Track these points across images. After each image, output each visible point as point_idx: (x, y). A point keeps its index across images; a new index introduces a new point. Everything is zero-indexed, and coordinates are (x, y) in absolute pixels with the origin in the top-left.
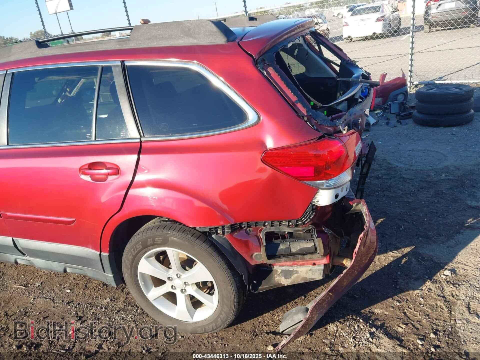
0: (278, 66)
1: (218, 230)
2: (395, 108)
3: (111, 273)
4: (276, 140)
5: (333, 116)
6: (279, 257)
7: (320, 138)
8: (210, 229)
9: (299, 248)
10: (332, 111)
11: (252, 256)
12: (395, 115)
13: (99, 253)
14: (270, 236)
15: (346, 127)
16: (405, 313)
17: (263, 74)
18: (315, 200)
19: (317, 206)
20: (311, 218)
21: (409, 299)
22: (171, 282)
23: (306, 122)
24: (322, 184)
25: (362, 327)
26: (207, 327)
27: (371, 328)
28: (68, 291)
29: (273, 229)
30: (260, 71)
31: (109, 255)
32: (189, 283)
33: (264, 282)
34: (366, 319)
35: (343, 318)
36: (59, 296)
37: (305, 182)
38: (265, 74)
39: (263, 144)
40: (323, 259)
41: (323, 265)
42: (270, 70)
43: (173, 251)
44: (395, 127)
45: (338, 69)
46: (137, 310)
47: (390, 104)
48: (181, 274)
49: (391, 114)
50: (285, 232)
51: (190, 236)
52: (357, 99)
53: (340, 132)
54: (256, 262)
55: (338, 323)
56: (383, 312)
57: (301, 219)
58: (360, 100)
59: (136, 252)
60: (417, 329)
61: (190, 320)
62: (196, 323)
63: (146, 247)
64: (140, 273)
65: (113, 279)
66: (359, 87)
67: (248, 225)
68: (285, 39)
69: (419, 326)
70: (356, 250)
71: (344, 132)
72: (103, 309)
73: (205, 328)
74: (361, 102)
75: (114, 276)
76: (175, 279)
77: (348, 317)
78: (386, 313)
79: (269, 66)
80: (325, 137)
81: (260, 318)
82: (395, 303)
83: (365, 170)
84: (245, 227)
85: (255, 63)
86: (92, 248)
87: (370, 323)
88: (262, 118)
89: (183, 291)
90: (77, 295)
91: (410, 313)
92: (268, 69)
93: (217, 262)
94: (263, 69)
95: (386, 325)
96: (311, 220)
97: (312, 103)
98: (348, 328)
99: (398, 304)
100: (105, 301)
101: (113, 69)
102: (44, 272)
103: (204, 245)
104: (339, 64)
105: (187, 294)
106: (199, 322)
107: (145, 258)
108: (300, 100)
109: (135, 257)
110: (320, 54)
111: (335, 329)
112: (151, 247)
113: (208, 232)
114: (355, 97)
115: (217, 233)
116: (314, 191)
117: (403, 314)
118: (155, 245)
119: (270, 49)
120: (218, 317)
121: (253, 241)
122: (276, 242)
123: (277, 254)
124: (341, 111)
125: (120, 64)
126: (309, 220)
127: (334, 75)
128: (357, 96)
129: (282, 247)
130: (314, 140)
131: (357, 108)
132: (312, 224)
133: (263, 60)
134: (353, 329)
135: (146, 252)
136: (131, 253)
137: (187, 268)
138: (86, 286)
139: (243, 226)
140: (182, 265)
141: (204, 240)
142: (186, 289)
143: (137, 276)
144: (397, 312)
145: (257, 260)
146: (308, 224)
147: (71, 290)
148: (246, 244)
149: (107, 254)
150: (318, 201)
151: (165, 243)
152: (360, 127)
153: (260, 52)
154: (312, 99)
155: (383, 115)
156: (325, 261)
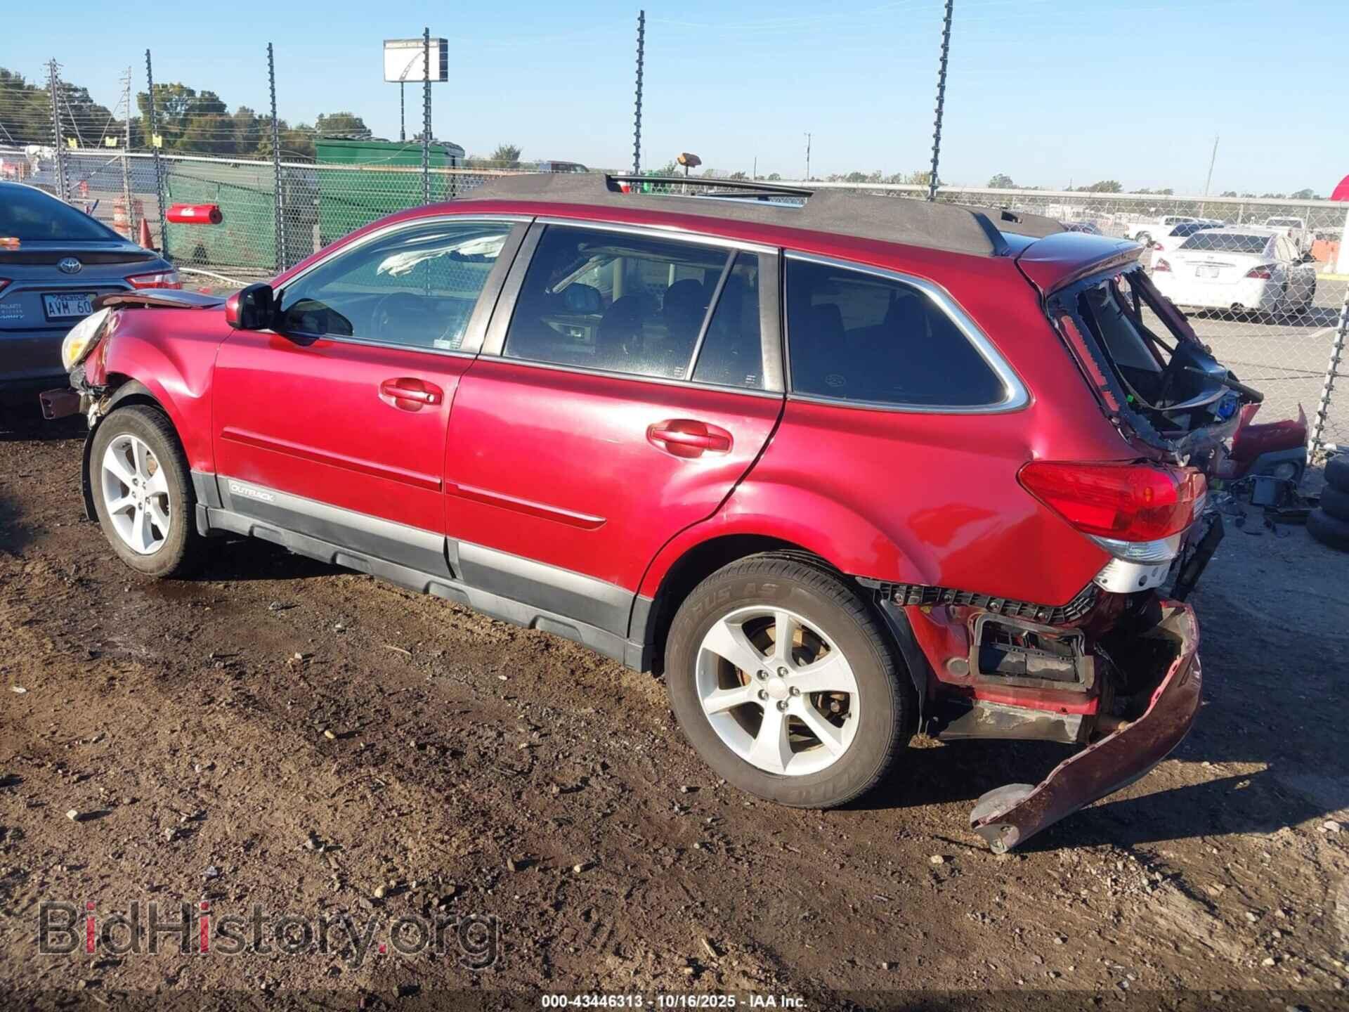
0: (1081, 318)
1: (896, 592)
2: (1264, 491)
3: (642, 641)
4: (1052, 447)
5: (1164, 433)
6: (1001, 674)
7: (1138, 461)
8: (883, 585)
9: (1043, 667)
10: (1162, 424)
11: (947, 660)
12: (1263, 510)
13: (633, 594)
14: (993, 633)
15: (1188, 457)
16: (1227, 870)
17: (1053, 325)
18: (1102, 578)
19: (1101, 590)
20: (1084, 612)
21: (1239, 849)
22: (761, 682)
23: (1116, 427)
24: (1124, 549)
25: (1133, 869)
26: (812, 791)
27: (1154, 873)
28: (504, 678)
29: (1000, 619)
30: (1048, 319)
31: (653, 604)
32: (801, 691)
33: (952, 724)
34: (1143, 859)
35: (1094, 845)
36: (484, 683)
37: (1094, 537)
38: (1057, 325)
39: (1026, 449)
40: (1082, 704)
41: (1081, 716)
42: (1067, 320)
43: (790, 616)
44: (1259, 534)
45: (1167, 358)
46: (654, 740)
47: (1254, 480)
48: (789, 668)
49: (1252, 504)
50: (1023, 631)
51: (834, 594)
52: (1213, 416)
53: (1175, 463)
54: (950, 677)
55: (1081, 852)
56: (1180, 859)
57: (1065, 609)
58: (1217, 419)
59: (714, 604)
60: (1250, 898)
61: (778, 770)
62: (789, 777)
63: (736, 599)
64: (704, 649)
65: (640, 654)
66: (1219, 394)
67: (957, 596)
68: (1097, 273)
69: (1253, 895)
70: (1161, 689)
71: (1182, 464)
72: (583, 724)
73: (808, 792)
74: (1218, 423)
75: (644, 649)
76: (774, 677)
77: (1104, 846)
78: (1185, 860)
79: (1065, 313)
80: (1145, 462)
81: (915, 811)
82: (1208, 850)
83: (1187, 576)
84: (948, 600)
85: (1041, 302)
86: (619, 584)
87: (1149, 867)
88: (1034, 400)
89: (780, 706)
90: (522, 689)
91: (1239, 871)
92: (1063, 319)
93: (876, 655)
94: (1054, 316)
95: (1183, 877)
96: (1083, 616)
97: (1130, 398)
98: (1102, 863)
99: (1215, 851)
100: (583, 711)
101: (761, 260)
102: (444, 636)
103: (859, 615)
104: (1174, 347)
105: (789, 712)
106: (796, 778)
107: (726, 621)
108: (1109, 387)
109: (707, 614)
110: (1136, 317)
111: (1076, 859)
112: (747, 600)
113: (877, 590)
114: (1208, 410)
115: (893, 599)
116: (1106, 558)
117: (1223, 870)
118: (756, 598)
119: (1071, 284)
120: (845, 770)
121: (956, 636)
122: (1000, 646)
123: (998, 669)
124: (1179, 428)
125: (777, 253)
126: (1079, 615)
127: (1158, 368)
128: (1213, 410)
129: (1011, 658)
130: (1126, 463)
131: (1211, 431)
132: (1079, 626)
133: (1057, 302)
134: (1113, 868)
135: (733, 609)
136: (703, 604)
137: (801, 660)
138: (539, 677)
139: (946, 597)
140: (793, 654)
141: (861, 607)
142: (789, 702)
143: (696, 654)
144: (1212, 864)
145: (955, 675)
146: (1073, 624)
147: (509, 678)
148: (941, 637)
149: (650, 600)
150: (1105, 581)
151: (779, 599)
152: (1209, 467)
153: (1054, 287)
154: (1132, 390)
155: (1230, 502)
156: (1087, 707)
